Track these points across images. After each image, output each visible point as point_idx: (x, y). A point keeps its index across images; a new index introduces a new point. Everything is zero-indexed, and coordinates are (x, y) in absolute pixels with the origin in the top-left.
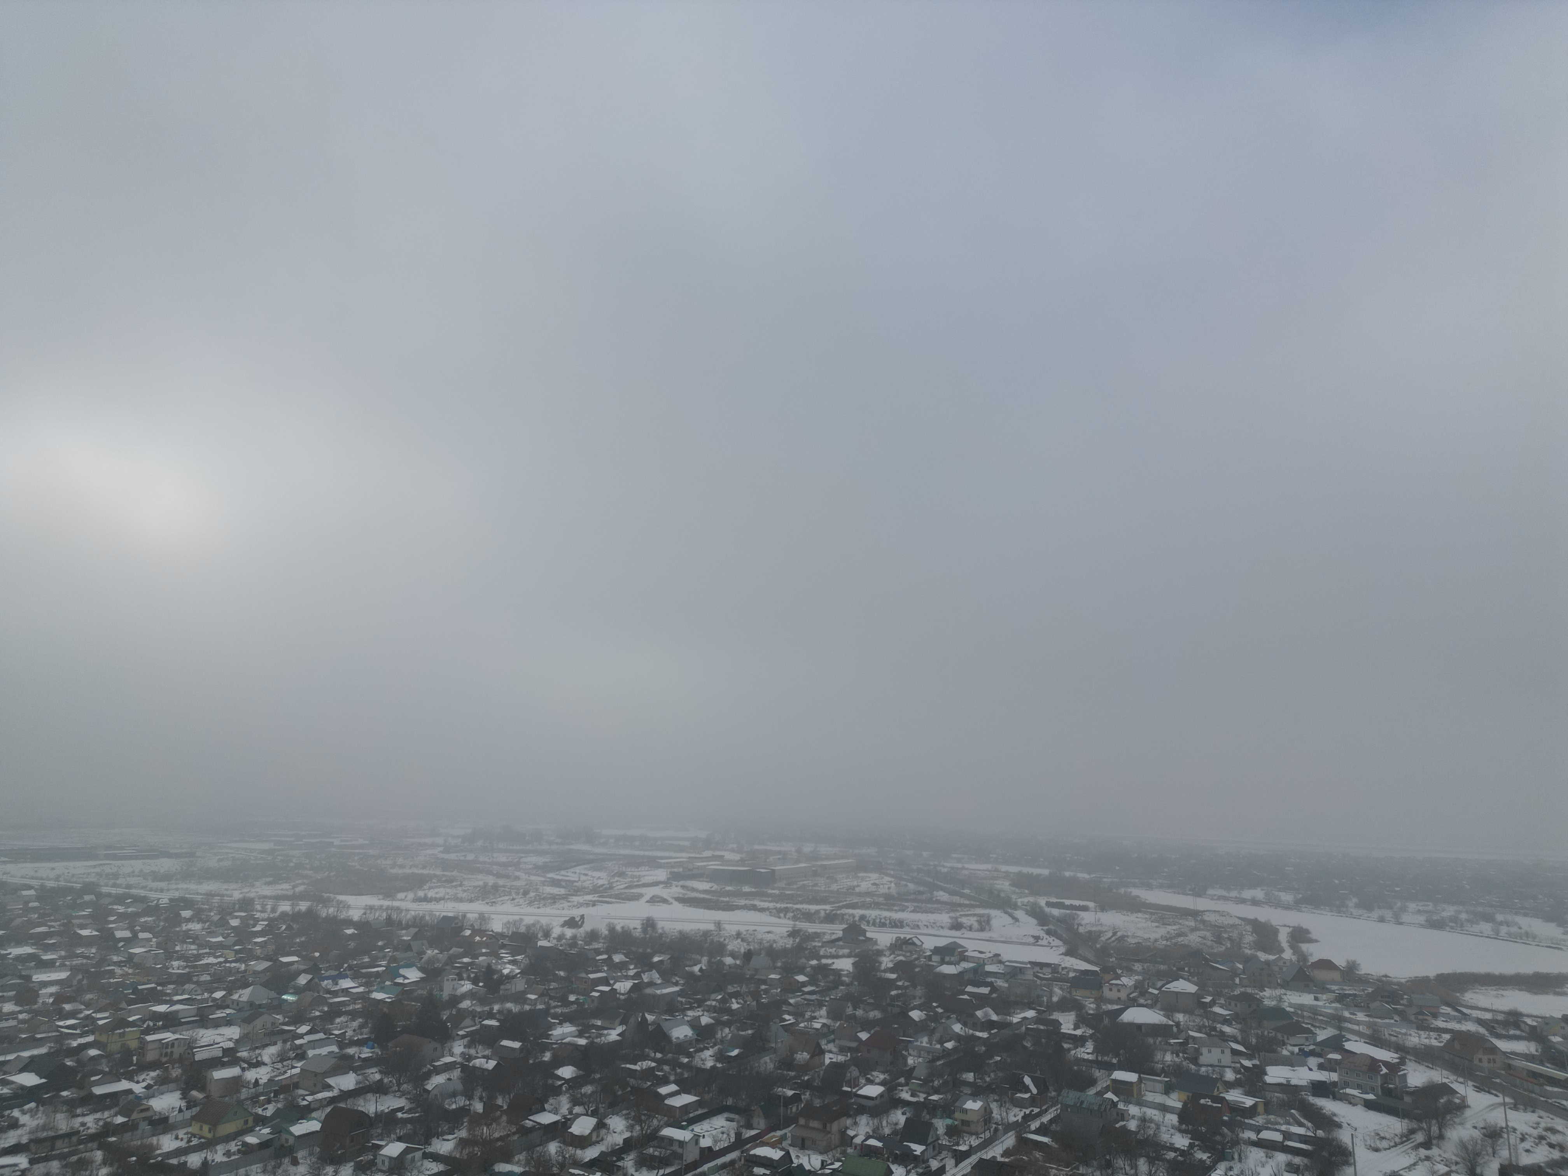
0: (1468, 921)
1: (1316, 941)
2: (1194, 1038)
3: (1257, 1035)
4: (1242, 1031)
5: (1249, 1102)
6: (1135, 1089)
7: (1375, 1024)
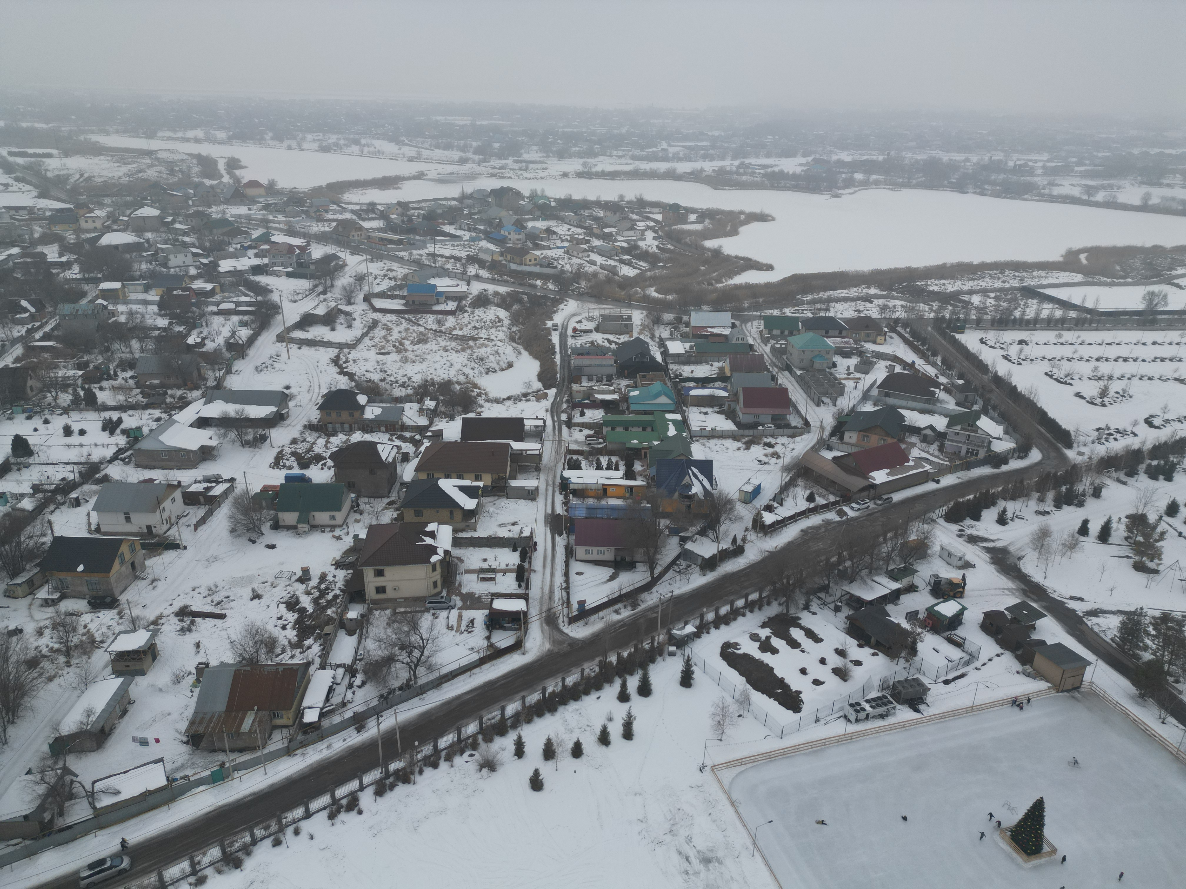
0: (344, 145)
1: (246, 167)
2: (162, 249)
3: (209, 240)
4: (198, 239)
5: (209, 287)
6: (120, 293)
7: (290, 221)
